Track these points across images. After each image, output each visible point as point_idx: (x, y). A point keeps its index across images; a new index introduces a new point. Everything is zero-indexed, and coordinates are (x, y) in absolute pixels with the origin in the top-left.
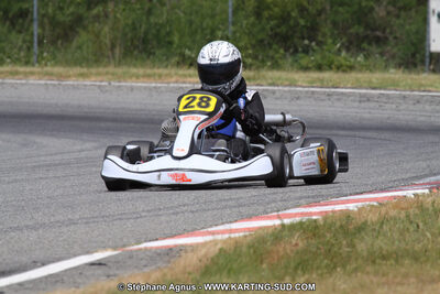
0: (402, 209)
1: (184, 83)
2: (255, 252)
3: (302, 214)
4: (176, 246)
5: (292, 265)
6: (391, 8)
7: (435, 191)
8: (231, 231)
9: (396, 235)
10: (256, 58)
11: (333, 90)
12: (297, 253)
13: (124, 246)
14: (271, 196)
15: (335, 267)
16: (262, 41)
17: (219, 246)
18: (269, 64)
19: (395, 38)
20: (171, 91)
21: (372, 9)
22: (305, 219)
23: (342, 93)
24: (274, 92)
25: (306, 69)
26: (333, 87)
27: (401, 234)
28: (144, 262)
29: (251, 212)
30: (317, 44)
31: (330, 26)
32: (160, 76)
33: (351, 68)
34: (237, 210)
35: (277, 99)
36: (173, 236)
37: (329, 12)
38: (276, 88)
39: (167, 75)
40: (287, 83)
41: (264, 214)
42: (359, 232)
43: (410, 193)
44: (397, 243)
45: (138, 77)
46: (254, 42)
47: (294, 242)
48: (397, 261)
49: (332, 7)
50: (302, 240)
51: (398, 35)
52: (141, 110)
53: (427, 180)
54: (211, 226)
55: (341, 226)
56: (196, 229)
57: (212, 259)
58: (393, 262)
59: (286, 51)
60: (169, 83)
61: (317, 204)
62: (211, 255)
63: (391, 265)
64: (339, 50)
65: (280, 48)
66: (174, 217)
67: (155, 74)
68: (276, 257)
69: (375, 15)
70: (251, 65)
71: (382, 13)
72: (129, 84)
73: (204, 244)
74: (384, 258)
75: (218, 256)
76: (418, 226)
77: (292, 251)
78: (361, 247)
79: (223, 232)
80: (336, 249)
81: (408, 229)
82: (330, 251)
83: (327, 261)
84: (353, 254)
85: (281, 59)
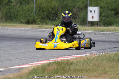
0: (83, 59)
1: (22, 28)
2: (43, 69)
3: (56, 60)
4: (21, 67)
5: (53, 72)
6: (78, 9)
7: (91, 55)
8: (36, 64)
9: (81, 65)
10: (41, 22)
12: (55, 69)
13: (7, 67)
15: (65, 73)
16: (42, 18)
17: (33, 67)
18: (45, 23)
19: (79, 17)
20: (18, 30)
21: (73, 9)
24: (46, 31)
25: (55, 25)
27: (83, 65)
28: (13, 71)
29: (41, 59)
30: (58, 18)
32: (15, 26)
35: (47, 32)
36: (20, 65)
37: (60, 10)
38: (47, 30)
39: (17, 26)
40: (50, 28)
41: (45, 60)
42: (71, 64)
43: (84, 55)
44: (82, 67)
45: (9, 26)
46: (40, 18)
47: (54, 66)
48: (82, 71)
49: (61, 9)
50: (56, 66)
51: (79, 16)
52: (10, 35)
54: (31, 63)
55: (66, 63)
56: (26, 64)
58: (81, 72)
59: (49, 19)
60: (18, 28)
61: (59, 58)
62: (31, 70)
63: (80, 73)
66: (20, 61)
67: (14, 25)
68: (49, 70)
69: (74, 11)
70: (40, 24)
71: (75, 11)
72: (7, 28)
73: (29, 67)
74: (78, 71)
75: (33, 70)
76: (87, 63)
77: (53, 69)
78: (72, 68)
79: (34, 64)
80: (65, 68)
81: (85, 64)
82: (63, 69)
83: (63, 72)
84: (70, 70)
85: (48, 22)
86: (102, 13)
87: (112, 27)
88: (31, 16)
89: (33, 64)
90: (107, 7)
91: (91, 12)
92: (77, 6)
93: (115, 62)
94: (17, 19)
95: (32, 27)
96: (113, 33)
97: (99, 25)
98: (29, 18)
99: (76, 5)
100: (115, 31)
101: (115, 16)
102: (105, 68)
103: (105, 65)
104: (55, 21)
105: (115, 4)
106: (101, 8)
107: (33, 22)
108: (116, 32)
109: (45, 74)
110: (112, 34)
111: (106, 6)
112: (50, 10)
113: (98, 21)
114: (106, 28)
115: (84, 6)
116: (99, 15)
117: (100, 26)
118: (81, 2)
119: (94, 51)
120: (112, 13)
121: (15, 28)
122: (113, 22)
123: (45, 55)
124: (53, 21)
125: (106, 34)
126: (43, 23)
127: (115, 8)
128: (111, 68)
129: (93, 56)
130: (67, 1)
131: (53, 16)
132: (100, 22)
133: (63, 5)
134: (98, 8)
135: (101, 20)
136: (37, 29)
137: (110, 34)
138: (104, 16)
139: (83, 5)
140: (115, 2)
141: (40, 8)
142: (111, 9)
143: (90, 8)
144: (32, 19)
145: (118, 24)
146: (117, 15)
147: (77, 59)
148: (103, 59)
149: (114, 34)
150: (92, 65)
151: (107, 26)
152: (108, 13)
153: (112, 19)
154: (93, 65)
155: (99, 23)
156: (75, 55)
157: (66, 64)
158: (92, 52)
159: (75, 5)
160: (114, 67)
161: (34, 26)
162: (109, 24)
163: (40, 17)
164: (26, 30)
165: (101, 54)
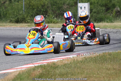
1: (11, 27)
2: (28, 73)
4: (6, 73)
6: (68, 6)
7: (78, 56)
8: (22, 68)
10: (31, 20)
12: (40, 74)
14: (33, 58)
16: (32, 15)
17: (18, 72)
20: (7, 30)
22: (42, 64)
29: (28, 63)
30: (48, 16)
31: (51, 11)
32: (4, 26)
33: (57, 22)
34: (24, 62)
36: (6, 70)
37: (50, 7)
41: (31, 63)
43: (71, 56)
46: (30, 16)
47: (39, 70)
49: (51, 6)
50: (41, 70)
53: (76, 53)
54: (16, 67)
56: (12, 68)
57: (16, 76)
60: (7, 27)
61: (46, 60)
64: (54, 17)
66: (6, 65)
67: (3, 25)
68: (33, 75)
69: (63, 8)
70: (29, 22)
73: (14, 72)
74: (63, 75)
77: (38, 73)
79: (19, 68)
86: (93, 9)
87: (102, 23)
90: (98, 3)
91: (81, 8)
92: (67, 3)
94: (6, 18)
95: (21, 26)
96: (104, 30)
98: (19, 17)
100: (105, 27)
101: (106, 12)
106: (91, 4)
107: (23, 21)
108: (106, 29)
111: (96, 2)
112: (39, 7)
115: (74, 2)
116: (89, 12)
119: (82, 52)
120: (102, 9)
121: (4, 28)
122: (104, 18)
123: (32, 58)
127: (106, 4)
129: (81, 57)
131: (43, 14)
133: (53, 2)
134: (88, 4)
135: (91, 16)
136: (26, 28)
138: (95, 12)
141: (30, 6)
142: (101, 5)
143: (80, 5)
144: (22, 17)
145: (108, 20)
146: (108, 11)
147: (64, 61)
152: (98, 9)
153: (103, 16)
156: (62, 56)
158: (80, 52)
159: (65, 2)
161: (23, 25)
162: (100, 20)
164: (15, 30)
165: (89, 54)
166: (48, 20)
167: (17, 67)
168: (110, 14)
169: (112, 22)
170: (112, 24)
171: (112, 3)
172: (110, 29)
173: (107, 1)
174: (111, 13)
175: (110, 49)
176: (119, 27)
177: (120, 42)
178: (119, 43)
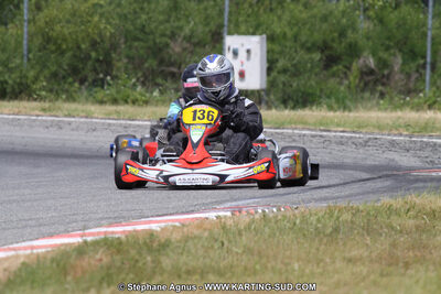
0: (205, 230)
2: (58, 265)
3: (105, 233)
5: (97, 278)
6: (188, 45)
7: (238, 214)
8: (32, 248)
9: (201, 252)
10: (51, 91)
11: (129, 122)
12: (102, 267)
16: (55, 75)
17: (22, 260)
18: (64, 97)
21: (167, 45)
23: (138, 126)
24: (70, 123)
25: (102, 102)
26: (130, 119)
27: (206, 252)
29: (52, 231)
30: (112, 79)
31: (125, 61)
33: (146, 102)
35: (73, 130)
37: (123, 46)
38: (73, 119)
40: (84, 114)
41: (66, 233)
43: (212, 215)
44: (201, 259)
46: (48, 76)
47: (98, 257)
48: (202, 277)
49: (125, 42)
50: (106, 256)
53: (228, 205)
54: (12, 243)
55: (145, 243)
57: (15, 272)
58: (197, 277)
59: (82, 82)
61: (118, 224)
64: (134, 85)
65: (75, 81)
69: (171, 52)
71: (178, 49)
73: (7, 259)
74: (188, 272)
75: (20, 270)
76: (223, 244)
77: (96, 266)
78: (166, 262)
79: (25, 248)
80: (140, 264)
81: (212, 247)
82: (134, 266)
83: (132, 276)
84: (157, 270)
85: (75, 92)
86: (277, 61)
87: (311, 109)
88: (11, 70)
89: (20, 249)
90: (296, 38)
91: (235, 53)
92: (182, 34)
93: (325, 240)
95: (16, 110)
97: (267, 103)
98: (6, 77)
99: (181, 28)
100: (325, 125)
101: (325, 72)
102: (286, 265)
103: (288, 253)
104: (103, 87)
105: (325, 26)
106: (271, 39)
107: (20, 93)
108: (329, 131)
109: (67, 286)
110: (313, 136)
111: (290, 34)
112: (83, 46)
113: (263, 90)
114: (293, 113)
115: (210, 31)
116: (265, 65)
117: (269, 108)
118: (197, 20)
119: (249, 201)
120: (310, 58)
122: (318, 93)
124: (96, 86)
125: (290, 137)
126: (57, 94)
127: (325, 42)
128: (309, 261)
129: (244, 219)
130: (148, 13)
131: (95, 70)
132: (267, 91)
133: (132, 28)
135: (272, 84)
136: (34, 118)
137: (304, 135)
138: (285, 71)
139: (207, 29)
140: (325, 18)
141: (48, 40)
142: (309, 45)
143: (231, 41)
144: (18, 80)
145: (333, 100)
146: (331, 67)
147: (185, 229)
148: (281, 231)
149: (321, 136)
150: (240, 251)
151: (294, 108)
152: (297, 58)
153: (313, 83)
154: (244, 252)
155: (266, 98)
156: (177, 213)
157: (145, 248)
158: (240, 203)
159: (178, 28)
160: (322, 260)
161: (25, 107)
162: (303, 100)
163: (46, 72)
165: (275, 210)
166: (113, 91)
167: (15, 245)
168: (338, 80)
169: (346, 108)
170: (346, 113)
171: (348, 40)
172: (343, 132)
173: (331, 31)
174: (342, 75)
175: (347, 196)
176: (374, 126)
177: (380, 174)
178: (380, 177)
